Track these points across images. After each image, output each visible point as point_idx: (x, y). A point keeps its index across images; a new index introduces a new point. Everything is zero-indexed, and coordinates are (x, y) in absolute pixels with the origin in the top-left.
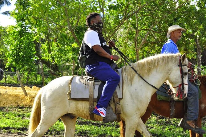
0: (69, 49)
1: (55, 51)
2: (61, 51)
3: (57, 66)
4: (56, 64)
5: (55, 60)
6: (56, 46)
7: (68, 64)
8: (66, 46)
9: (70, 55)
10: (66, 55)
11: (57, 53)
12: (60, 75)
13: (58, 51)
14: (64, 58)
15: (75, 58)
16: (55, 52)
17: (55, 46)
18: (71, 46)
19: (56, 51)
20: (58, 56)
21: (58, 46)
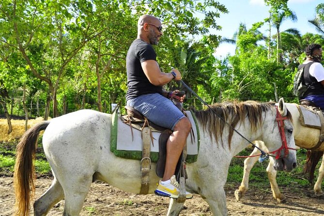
0: (22, 71)
1: (4, 73)
2: (12, 72)
3: (6, 91)
4: (5, 89)
5: (4, 84)
6: (6, 67)
7: (21, 89)
8: (18, 68)
9: (24, 79)
10: (18, 79)
11: (7, 75)
12: (10, 101)
13: (8, 73)
14: (16, 82)
15: (30, 82)
16: (4, 75)
17: (4, 67)
18: (25, 68)
19: (6, 73)
20: (8, 79)
21: (8, 67)
